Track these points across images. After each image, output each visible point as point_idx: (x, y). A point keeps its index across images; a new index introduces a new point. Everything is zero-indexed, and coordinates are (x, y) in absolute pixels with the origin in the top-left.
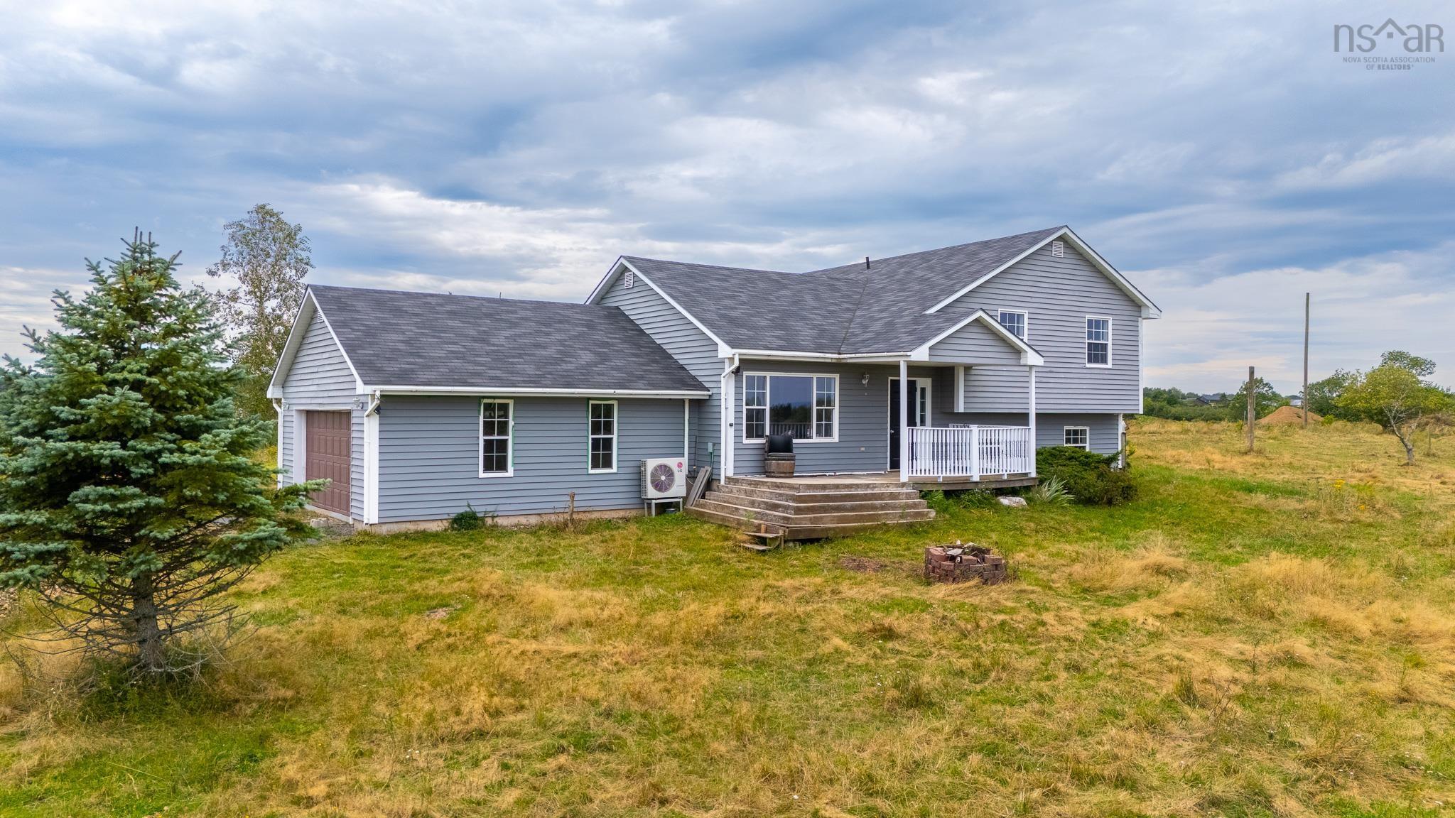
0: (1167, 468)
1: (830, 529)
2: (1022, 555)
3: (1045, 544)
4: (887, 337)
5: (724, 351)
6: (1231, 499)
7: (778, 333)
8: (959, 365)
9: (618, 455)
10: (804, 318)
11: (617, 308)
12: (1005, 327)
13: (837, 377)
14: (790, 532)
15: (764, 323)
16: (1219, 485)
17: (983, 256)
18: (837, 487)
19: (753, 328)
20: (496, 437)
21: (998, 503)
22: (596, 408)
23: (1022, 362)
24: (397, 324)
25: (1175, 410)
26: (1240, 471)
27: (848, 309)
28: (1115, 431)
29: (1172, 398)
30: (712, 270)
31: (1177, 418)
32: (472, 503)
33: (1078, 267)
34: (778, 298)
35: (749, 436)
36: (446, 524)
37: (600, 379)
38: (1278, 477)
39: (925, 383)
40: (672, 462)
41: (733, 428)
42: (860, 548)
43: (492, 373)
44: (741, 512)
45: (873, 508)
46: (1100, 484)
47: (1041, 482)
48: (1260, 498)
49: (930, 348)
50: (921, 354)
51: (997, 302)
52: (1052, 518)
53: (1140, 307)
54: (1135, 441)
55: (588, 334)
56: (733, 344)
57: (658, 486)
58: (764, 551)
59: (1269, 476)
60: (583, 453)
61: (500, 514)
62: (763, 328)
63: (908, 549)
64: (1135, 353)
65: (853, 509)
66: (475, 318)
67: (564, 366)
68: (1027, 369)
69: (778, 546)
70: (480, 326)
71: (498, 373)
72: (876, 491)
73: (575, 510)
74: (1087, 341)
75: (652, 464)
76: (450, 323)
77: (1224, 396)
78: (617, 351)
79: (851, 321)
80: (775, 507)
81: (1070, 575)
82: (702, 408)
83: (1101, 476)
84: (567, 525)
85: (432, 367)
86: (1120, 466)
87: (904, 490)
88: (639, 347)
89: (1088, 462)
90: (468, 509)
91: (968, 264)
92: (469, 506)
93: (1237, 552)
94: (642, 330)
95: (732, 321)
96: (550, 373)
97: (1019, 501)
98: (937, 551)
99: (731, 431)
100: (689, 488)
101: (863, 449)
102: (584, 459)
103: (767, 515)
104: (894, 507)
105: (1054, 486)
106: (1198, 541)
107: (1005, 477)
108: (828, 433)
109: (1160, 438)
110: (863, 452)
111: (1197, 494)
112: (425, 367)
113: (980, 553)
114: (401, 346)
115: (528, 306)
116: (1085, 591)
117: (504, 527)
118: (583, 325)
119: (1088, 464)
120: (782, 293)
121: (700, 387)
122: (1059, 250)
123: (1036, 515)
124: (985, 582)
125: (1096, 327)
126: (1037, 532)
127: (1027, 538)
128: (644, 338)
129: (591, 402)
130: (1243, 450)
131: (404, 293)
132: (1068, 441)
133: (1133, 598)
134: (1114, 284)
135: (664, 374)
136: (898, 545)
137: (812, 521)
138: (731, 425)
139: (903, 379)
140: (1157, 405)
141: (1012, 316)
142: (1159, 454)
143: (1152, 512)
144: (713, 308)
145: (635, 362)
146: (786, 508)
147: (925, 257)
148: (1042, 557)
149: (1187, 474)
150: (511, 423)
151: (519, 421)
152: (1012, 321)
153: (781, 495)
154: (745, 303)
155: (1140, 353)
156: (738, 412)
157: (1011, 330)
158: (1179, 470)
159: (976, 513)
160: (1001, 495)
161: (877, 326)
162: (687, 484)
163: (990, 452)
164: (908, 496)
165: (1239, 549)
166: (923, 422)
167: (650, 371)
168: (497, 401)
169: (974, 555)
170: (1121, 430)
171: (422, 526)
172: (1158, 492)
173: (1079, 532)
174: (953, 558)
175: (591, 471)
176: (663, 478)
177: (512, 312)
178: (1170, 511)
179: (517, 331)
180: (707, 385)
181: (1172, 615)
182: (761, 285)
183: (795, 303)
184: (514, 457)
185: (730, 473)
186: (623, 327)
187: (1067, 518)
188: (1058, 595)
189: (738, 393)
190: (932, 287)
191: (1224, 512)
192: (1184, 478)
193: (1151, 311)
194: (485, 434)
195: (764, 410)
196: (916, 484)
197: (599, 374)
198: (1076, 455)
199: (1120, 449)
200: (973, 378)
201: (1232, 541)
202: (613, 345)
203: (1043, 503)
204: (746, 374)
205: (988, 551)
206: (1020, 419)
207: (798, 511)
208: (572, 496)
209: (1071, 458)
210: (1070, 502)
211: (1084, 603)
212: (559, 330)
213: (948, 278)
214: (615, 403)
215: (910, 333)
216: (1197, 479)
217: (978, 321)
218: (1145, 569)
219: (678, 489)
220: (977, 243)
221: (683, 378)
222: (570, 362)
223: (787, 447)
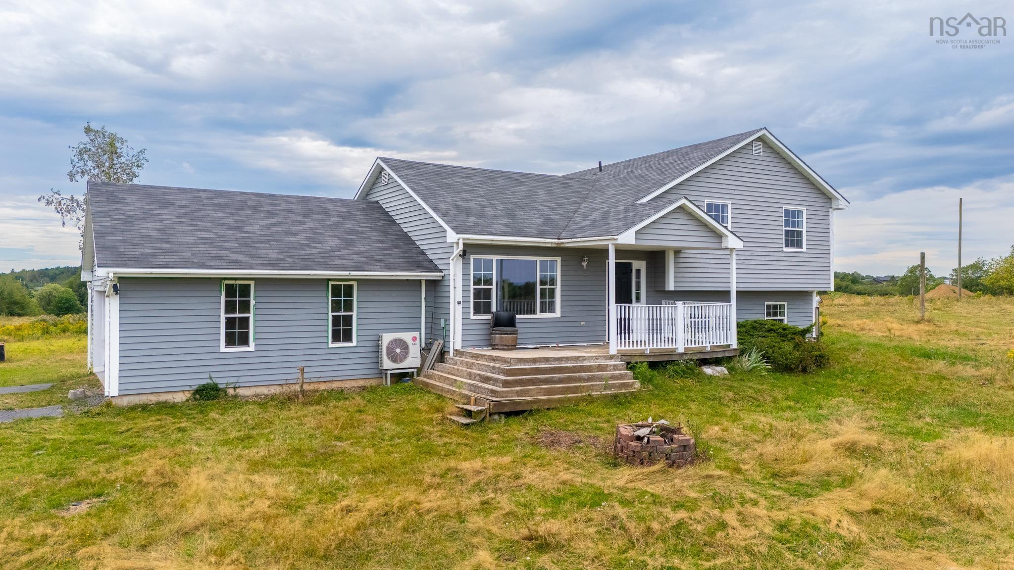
0: (854, 336)
1: (534, 402)
2: (717, 428)
3: (741, 414)
4: (602, 225)
5: (452, 236)
6: (914, 366)
7: (506, 221)
8: (670, 248)
9: (358, 330)
10: (533, 209)
11: (377, 202)
12: (710, 216)
13: (559, 259)
14: (494, 405)
15: (494, 212)
16: (901, 351)
17: (692, 155)
18: (547, 360)
19: (485, 217)
20: (237, 315)
21: (702, 373)
22: (336, 291)
23: (724, 245)
24: (159, 214)
25: (858, 287)
26: (916, 337)
27: (576, 202)
28: (809, 306)
29: (855, 279)
30: (460, 169)
31: (859, 293)
32: (213, 375)
33: (776, 164)
34: (513, 193)
35: (477, 311)
36: (188, 395)
37: (338, 262)
38: (951, 344)
39: (638, 265)
40: (407, 336)
41: (461, 306)
42: (562, 421)
43: (234, 257)
44: (458, 383)
45: (580, 379)
46: (796, 354)
47: (742, 352)
48: (940, 365)
49: (636, 233)
50: (627, 238)
51: (704, 194)
52: (750, 387)
53: (830, 199)
54: (828, 311)
55: (342, 224)
56: (458, 231)
57: (394, 358)
58: (467, 425)
59: (942, 343)
60: (325, 328)
61: (241, 385)
62: (493, 217)
63: (608, 421)
64: (826, 239)
65: (560, 381)
66: (238, 209)
67: (308, 251)
68: (728, 252)
69: (483, 419)
70: (240, 216)
71: (240, 257)
72: (586, 363)
73: (305, 381)
74: (784, 229)
75: (387, 338)
76: (212, 214)
77: (893, 277)
78: (365, 238)
79: (575, 211)
80: (486, 380)
81: (761, 455)
82: (436, 287)
83: (797, 346)
84: (297, 397)
85: (176, 251)
86: (814, 336)
87: (613, 362)
88: (386, 234)
89: (785, 334)
90: (209, 381)
91: (679, 162)
92: (211, 378)
93: (927, 424)
94: (394, 221)
95: (464, 211)
96: (291, 257)
97: (720, 371)
98: (625, 430)
99: (459, 308)
100: (423, 359)
101: (583, 323)
102: (324, 334)
103: (479, 387)
104: (601, 379)
105: (754, 356)
106: (888, 410)
107: (709, 349)
108: (552, 309)
109: (847, 309)
110: (583, 326)
111: (883, 361)
112: (170, 252)
113: (667, 432)
114: (154, 233)
115: (293, 200)
116: (775, 475)
117: (244, 397)
118: (339, 216)
119: (785, 336)
120: (517, 189)
121: (436, 269)
122: (759, 148)
123: (735, 384)
124: (671, 466)
125: (792, 216)
126: (735, 401)
127: (725, 408)
128: (394, 228)
129: (331, 283)
130: (916, 319)
131: (179, 189)
132: (769, 314)
133: (826, 486)
134: (808, 179)
135: (404, 257)
136: (599, 416)
137: (519, 394)
138: (459, 303)
139: (612, 261)
140: (844, 284)
141: (717, 206)
142: (848, 323)
143: (843, 379)
144: (450, 199)
145: (378, 247)
146: (496, 381)
147: (646, 160)
148: (736, 431)
149: (872, 341)
150: (252, 302)
151: (259, 300)
152: (717, 211)
153: (494, 368)
154: (481, 196)
155: (831, 239)
156: (465, 291)
157: (716, 219)
158: (865, 337)
159: (679, 382)
160: (705, 364)
161: (595, 215)
162: (422, 356)
163: (696, 326)
164: (616, 367)
165: (928, 420)
166: (638, 299)
167: (390, 255)
168: (238, 282)
169: (662, 436)
170: (815, 305)
171: (163, 398)
172: (848, 360)
173: (775, 400)
174: (639, 438)
175: (331, 345)
176: (398, 351)
177: (275, 205)
178: (860, 378)
179: (274, 221)
180: (441, 267)
181: (868, 512)
182: (501, 182)
183: (527, 197)
184: (255, 333)
185: (458, 346)
186: (377, 218)
187: (765, 387)
188: (747, 480)
189: (465, 274)
190: (646, 182)
191: (909, 378)
192: (869, 345)
193: (840, 203)
194: (227, 312)
195: (490, 289)
196: (623, 356)
197: (340, 258)
198: (774, 328)
199: (814, 321)
200: (682, 260)
201: (922, 412)
202: (362, 233)
203: (743, 372)
204: (473, 257)
205: (677, 431)
206: (722, 296)
207: (506, 384)
208: (303, 370)
209: (770, 330)
210: (768, 370)
211: (773, 492)
212: (313, 220)
213: (662, 174)
214: (355, 284)
215: (621, 220)
216: (880, 345)
217: (681, 208)
218: (838, 447)
219: (413, 361)
220: (690, 146)
221: (421, 261)
222: (315, 247)
223: (511, 322)
